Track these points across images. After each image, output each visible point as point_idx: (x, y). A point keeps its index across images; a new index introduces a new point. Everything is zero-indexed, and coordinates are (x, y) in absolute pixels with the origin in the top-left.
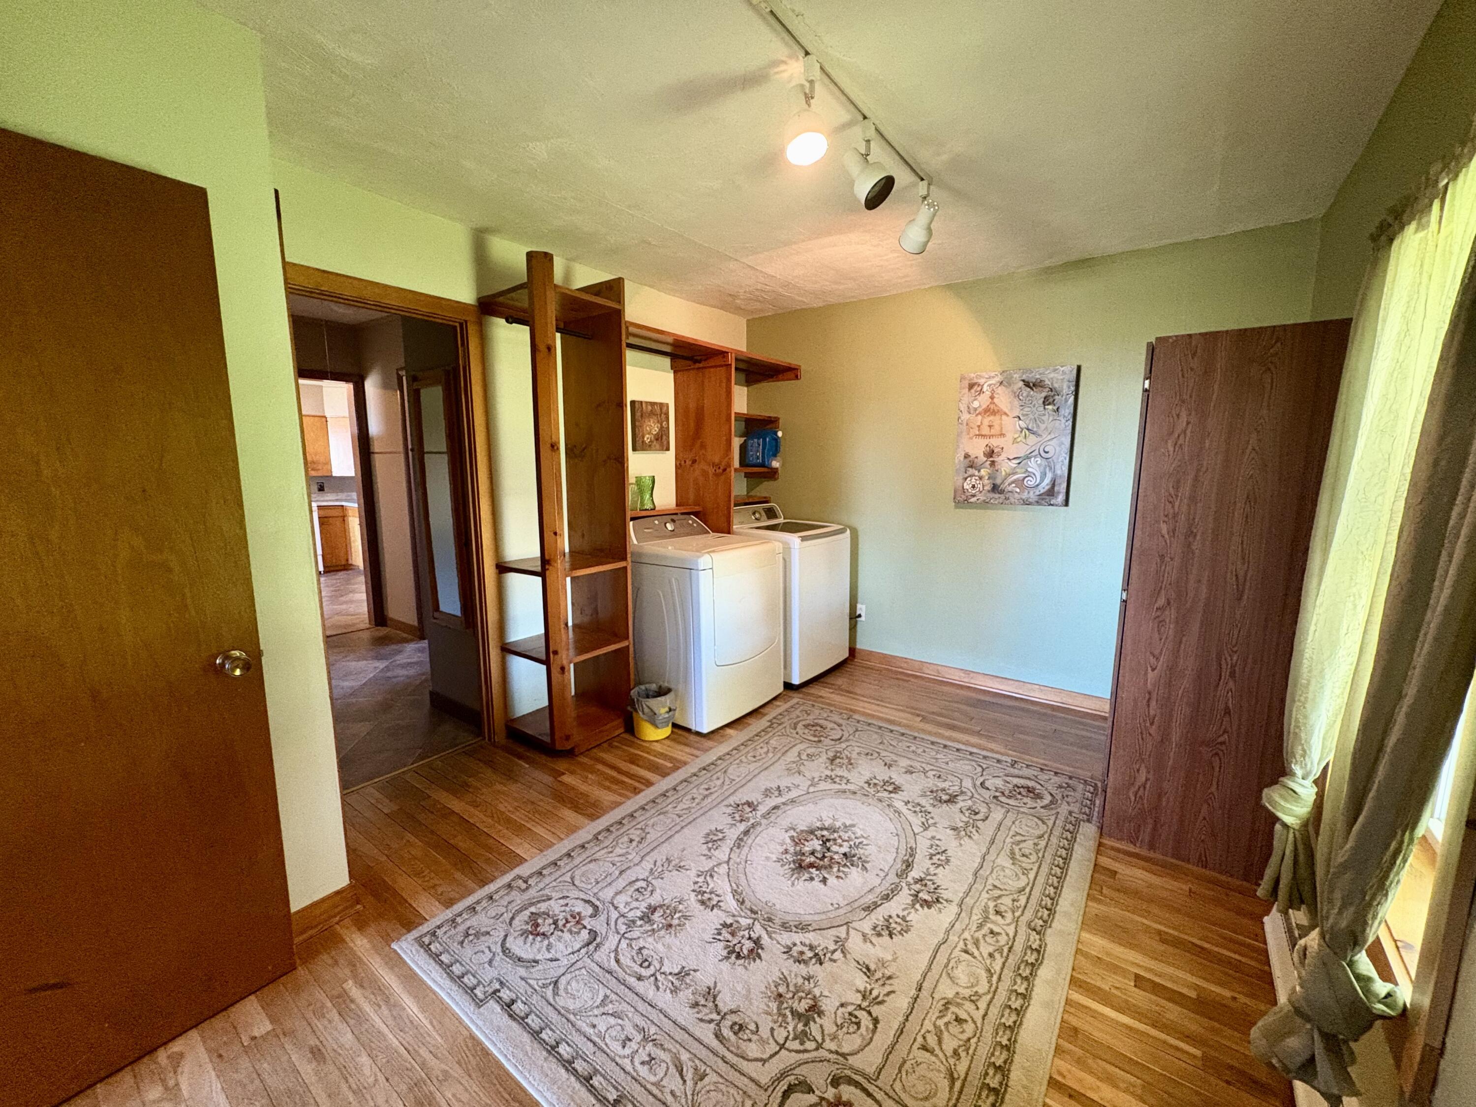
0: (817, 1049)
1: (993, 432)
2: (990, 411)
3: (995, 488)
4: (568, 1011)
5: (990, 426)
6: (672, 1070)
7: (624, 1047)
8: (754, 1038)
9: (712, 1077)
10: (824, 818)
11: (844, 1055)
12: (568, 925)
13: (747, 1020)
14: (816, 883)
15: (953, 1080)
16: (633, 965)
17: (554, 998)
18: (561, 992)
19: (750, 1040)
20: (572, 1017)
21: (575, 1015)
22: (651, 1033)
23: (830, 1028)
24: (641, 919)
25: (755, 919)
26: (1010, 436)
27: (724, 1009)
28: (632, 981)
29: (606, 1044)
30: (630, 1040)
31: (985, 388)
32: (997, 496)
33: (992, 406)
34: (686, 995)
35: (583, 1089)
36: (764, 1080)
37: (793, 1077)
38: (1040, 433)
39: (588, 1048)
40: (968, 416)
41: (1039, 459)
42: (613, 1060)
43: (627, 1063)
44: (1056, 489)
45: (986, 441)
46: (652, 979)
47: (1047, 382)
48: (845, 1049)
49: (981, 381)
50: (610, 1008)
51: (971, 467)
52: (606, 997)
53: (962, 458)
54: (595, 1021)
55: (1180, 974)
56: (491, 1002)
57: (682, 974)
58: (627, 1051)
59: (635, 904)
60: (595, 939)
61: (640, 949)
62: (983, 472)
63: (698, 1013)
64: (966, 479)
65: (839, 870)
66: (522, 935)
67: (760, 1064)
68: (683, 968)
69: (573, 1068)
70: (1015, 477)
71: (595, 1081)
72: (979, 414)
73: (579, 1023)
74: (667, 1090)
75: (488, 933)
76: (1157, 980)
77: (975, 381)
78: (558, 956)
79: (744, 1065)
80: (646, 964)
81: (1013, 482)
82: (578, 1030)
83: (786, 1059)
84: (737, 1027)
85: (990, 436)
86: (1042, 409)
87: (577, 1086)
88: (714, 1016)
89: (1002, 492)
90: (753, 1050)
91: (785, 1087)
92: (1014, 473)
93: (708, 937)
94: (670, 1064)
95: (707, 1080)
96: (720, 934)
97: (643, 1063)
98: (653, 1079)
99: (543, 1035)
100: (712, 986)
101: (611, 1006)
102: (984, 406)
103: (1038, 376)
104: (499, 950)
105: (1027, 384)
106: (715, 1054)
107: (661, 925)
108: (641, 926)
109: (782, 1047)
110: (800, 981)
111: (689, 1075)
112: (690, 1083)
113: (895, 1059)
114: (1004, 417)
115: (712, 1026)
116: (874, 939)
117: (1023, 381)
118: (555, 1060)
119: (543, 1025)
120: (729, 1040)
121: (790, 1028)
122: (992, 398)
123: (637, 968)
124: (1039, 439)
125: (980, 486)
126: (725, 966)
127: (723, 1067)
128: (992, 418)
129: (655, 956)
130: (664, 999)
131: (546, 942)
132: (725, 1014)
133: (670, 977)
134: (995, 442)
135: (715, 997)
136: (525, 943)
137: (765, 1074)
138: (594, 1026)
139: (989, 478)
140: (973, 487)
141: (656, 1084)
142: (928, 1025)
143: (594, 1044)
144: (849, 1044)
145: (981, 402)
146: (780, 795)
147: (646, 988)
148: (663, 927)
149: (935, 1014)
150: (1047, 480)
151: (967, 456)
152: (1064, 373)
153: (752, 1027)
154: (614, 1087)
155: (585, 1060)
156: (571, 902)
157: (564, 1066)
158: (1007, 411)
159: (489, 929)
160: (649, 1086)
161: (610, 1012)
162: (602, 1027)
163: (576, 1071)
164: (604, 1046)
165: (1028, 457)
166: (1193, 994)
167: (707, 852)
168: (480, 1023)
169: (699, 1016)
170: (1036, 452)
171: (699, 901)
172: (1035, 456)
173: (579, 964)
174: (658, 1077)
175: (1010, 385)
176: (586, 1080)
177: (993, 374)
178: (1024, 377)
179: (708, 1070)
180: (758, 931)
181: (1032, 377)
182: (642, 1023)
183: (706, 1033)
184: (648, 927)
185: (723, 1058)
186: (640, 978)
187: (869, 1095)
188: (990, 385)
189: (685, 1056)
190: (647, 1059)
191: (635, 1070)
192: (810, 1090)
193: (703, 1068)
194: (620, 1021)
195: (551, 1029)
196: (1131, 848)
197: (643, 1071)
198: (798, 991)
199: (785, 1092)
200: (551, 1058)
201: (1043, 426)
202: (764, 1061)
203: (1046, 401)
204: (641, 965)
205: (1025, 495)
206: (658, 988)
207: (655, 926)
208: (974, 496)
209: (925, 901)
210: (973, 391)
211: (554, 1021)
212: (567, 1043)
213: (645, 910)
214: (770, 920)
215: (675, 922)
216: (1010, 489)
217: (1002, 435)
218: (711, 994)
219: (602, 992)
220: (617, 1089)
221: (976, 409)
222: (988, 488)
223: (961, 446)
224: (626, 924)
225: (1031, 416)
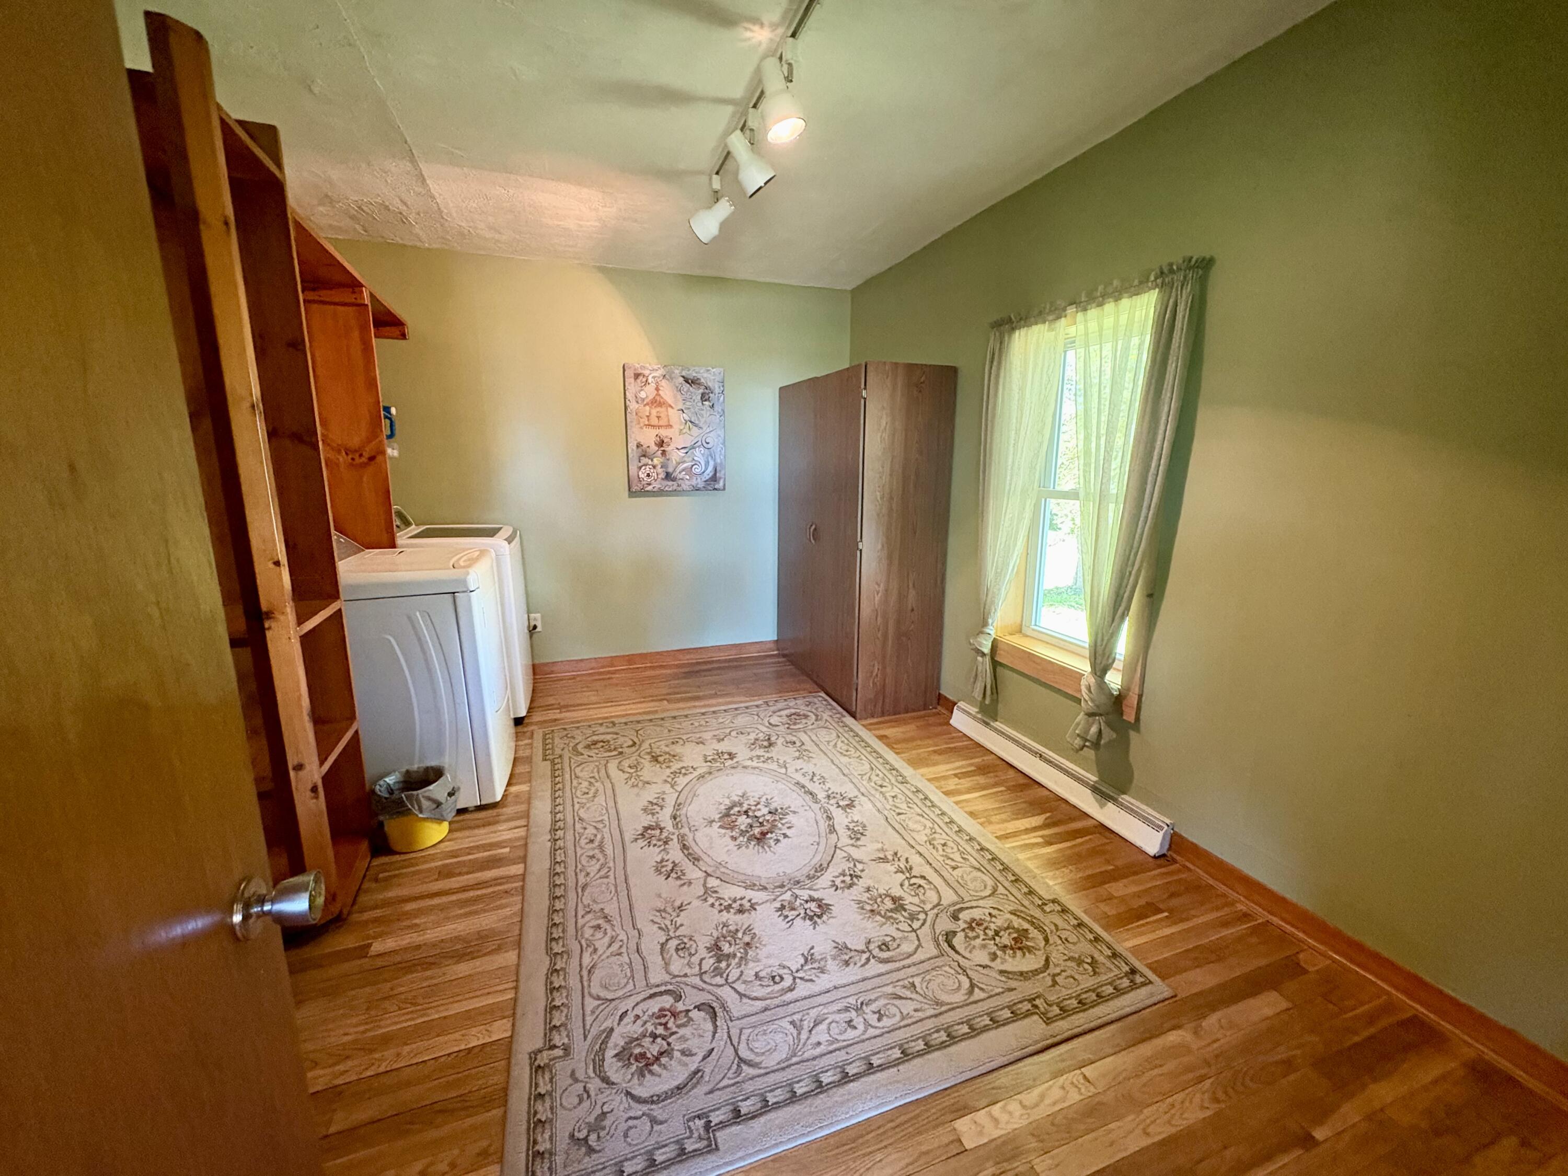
0: (927, 915)
1: (661, 423)
2: (657, 402)
3: (668, 476)
4: (787, 1059)
5: (658, 417)
6: (897, 1002)
7: (855, 1028)
8: (898, 942)
9: (917, 981)
10: (721, 801)
11: (938, 904)
12: (670, 1025)
13: (881, 938)
14: (784, 841)
15: (979, 870)
16: (769, 989)
17: (760, 1068)
18: (758, 1060)
19: (899, 945)
20: (794, 1060)
21: (795, 1055)
22: (854, 1002)
23: (916, 900)
24: (719, 961)
25: (790, 889)
26: (677, 427)
27: (863, 947)
28: (789, 996)
29: (844, 1041)
30: (851, 1021)
31: (650, 380)
32: (670, 483)
33: (658, 398)
34: (831, 965)
35: (879, 1075)
36: (935, 952)
37: (940, 938)
38: (701, 425)
39: (841, 1056)
40: (637, 406)
41: (702, 449)
42: (863, 1041)
43: (871, 1032)
44: (718, 475)
45: (656, 431)
46: (797, 980)
47: (702, 380)
48: (936, 901)
49: (646, 372)
50: (806, 1025)
51: (644, 456)
52: (792, 1023)
53: (635, 448)
54: (814, 1040)
55: (960, 763)
56: (718, 1134)
57: (808, 958)
58: (861, 1027)
59: (695, 960)
60: (713, 1008)
61: (757, 975)
62: (656, 461)
63: (855, 964)
64: (640, 468)
65: (783, 824)
66: (643, 1076)
67: (920, 949)
68: (803, 954)
69: (853, 1075)
70: (685, 465)
71: (876, 1061)
72: (647, 404)
73: (806, 1055)
74: (912, 1013)
75: (604, 1114)
76: (964, 770)
77: (640, 371)
78: (708, 1047)
79: (915, 958)
80: (777, 979)
81: (683, 470)
82: (814, 1059)
83: (925, 932)
84: (883, 947)
85: (659, 427)
86: (700, 404)
87: (872, 1077)
88: (865, 956)
89: (674, 480)
90: (907, 947)
91: (946, 944)
92: (684, 462)
93: (784, 925)
94: (891, 1001)
95: (916, 984)
96: (787, 917)
97: (879, 1020)
98: (898, 1018)
99: (799, 1092)
100: (835, 945)
101: (805, 1023)
102: (651, 397)
103: (694, 374)
104: (645, 1108)
105: (686, 381)
106: (898, 970)
107: (742, 951)
108: (728, 966)
109: (914, 931)
110: (867, 895)
111: (908, 994)
112: (914, 996)
113: (955, 885)
114: (669, 409)
115: (872, 961)
116: (859, 843)
117: (683, 377)
118: (835, 1090)
119: (788, 1089)
120: (892, 957)
121: (902, 919)
122: (657, 389)
123: (777, 987)
124: (701, 431)
125: (655, 475)
126: (821, 928)
127: (913, 970)
128: (659, 409)
129: (774, 969)
130: (824, 982)
131: (677, 1054)
132: (867, 948)
133: (806, 968)
134: (663, 433)
135: (847, 948)
136: (660, 1076)
137: (929, 949)
138: (819, 1044)
139: (662, 467)
140: (648, 475)
141: (903, 1019)
142: (941, 859)
143: (839, 1049)
144: (932, 897)
145: (648, 392)
146: (662, 807)
147: (802, 989)
148: (745, 949)
149: (934, 852)
150: (710, 468)
151: (639, 446)
152: (714, 374)
153: (888, 939)
154: (888, 1049)
155: (851, 1063)
156: (638, 1011)
157: (846, 1083)
158: (670, 402)
159: (598, 1111)
160: (902, 1024)
161: (812, 1025)
162: (824, 1038)
163: (857, 1074)
164: (845, 1043)
165: (693, 448)
166: (973, 768)
167: (679, 882)
168: (740, 1154)
169: (859, 965)
170: (699, 443)
171: (735, 914)
172: (699, 447)
173: (734, 1032)
174: (898, 1015)
175: (672, 378)
176: (870, 1068)
177: (656, 367)
178: (684, 374)
179: (911, 980)
180: (805, 894)
181: (692, 374)
182: (839, 1006)
183: (875, 968)
184: (734, 962)
185: (904, 967)
186: (791, 989)
187: (972, 908)
188: (654, 377)
189: (889, 989)
190: (877, 1016)
191: (883, 1028)
192: (955, 933)
193: (906, 982)
194: (827, 1021)
195: (798, 1082)
196: (875, 720)
197: (886, 1022)
198: (876, 900)
199: (950, 946)
200: (831, 1092)
201: (703, 420)
202: (919, 946)
203: (704, 398)
204: (775, 983)
205: (694, 482)
206: (811, 980)
207: (739, 955)
208: (649, 484)
209: (847, 805)
210: (638, 381)
211: (790, 1077)
212: (822, 1072)
213: (711, 954)
214: (798, 882)
215: (747, 939)
216: (681, 476)
217: (669, 426)
218: (841, 948)
219: (785, 1023)
220: (894, 1047)
221: (643, 400)
222: (662, 475)
223: (633, 436)
224: (715, 976)
225: (692, 410)
